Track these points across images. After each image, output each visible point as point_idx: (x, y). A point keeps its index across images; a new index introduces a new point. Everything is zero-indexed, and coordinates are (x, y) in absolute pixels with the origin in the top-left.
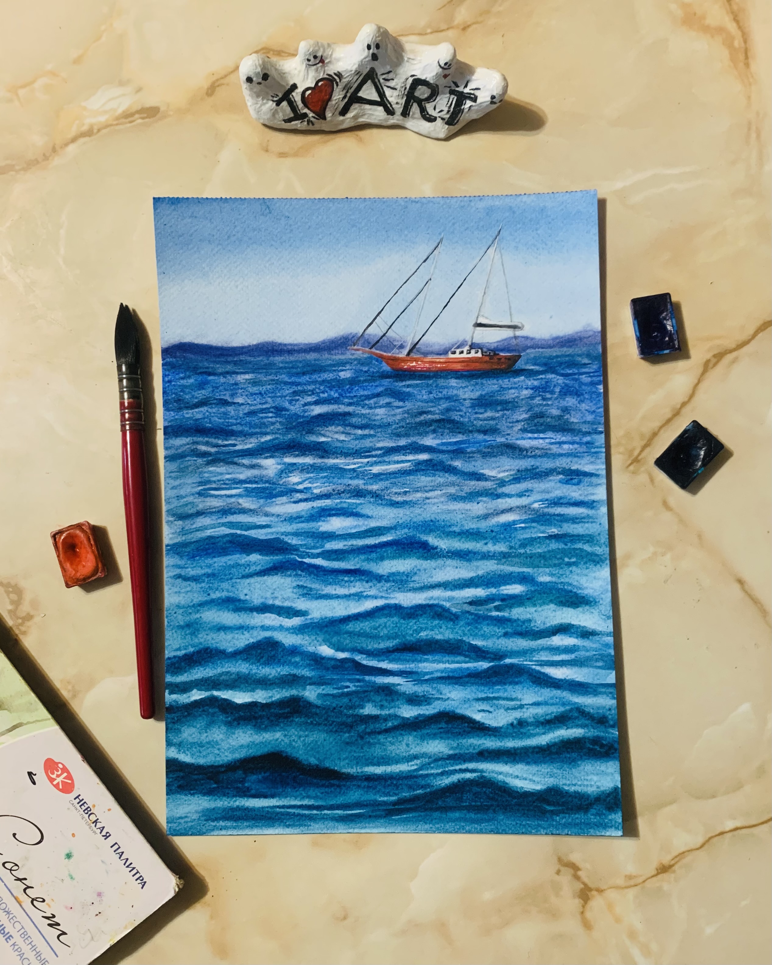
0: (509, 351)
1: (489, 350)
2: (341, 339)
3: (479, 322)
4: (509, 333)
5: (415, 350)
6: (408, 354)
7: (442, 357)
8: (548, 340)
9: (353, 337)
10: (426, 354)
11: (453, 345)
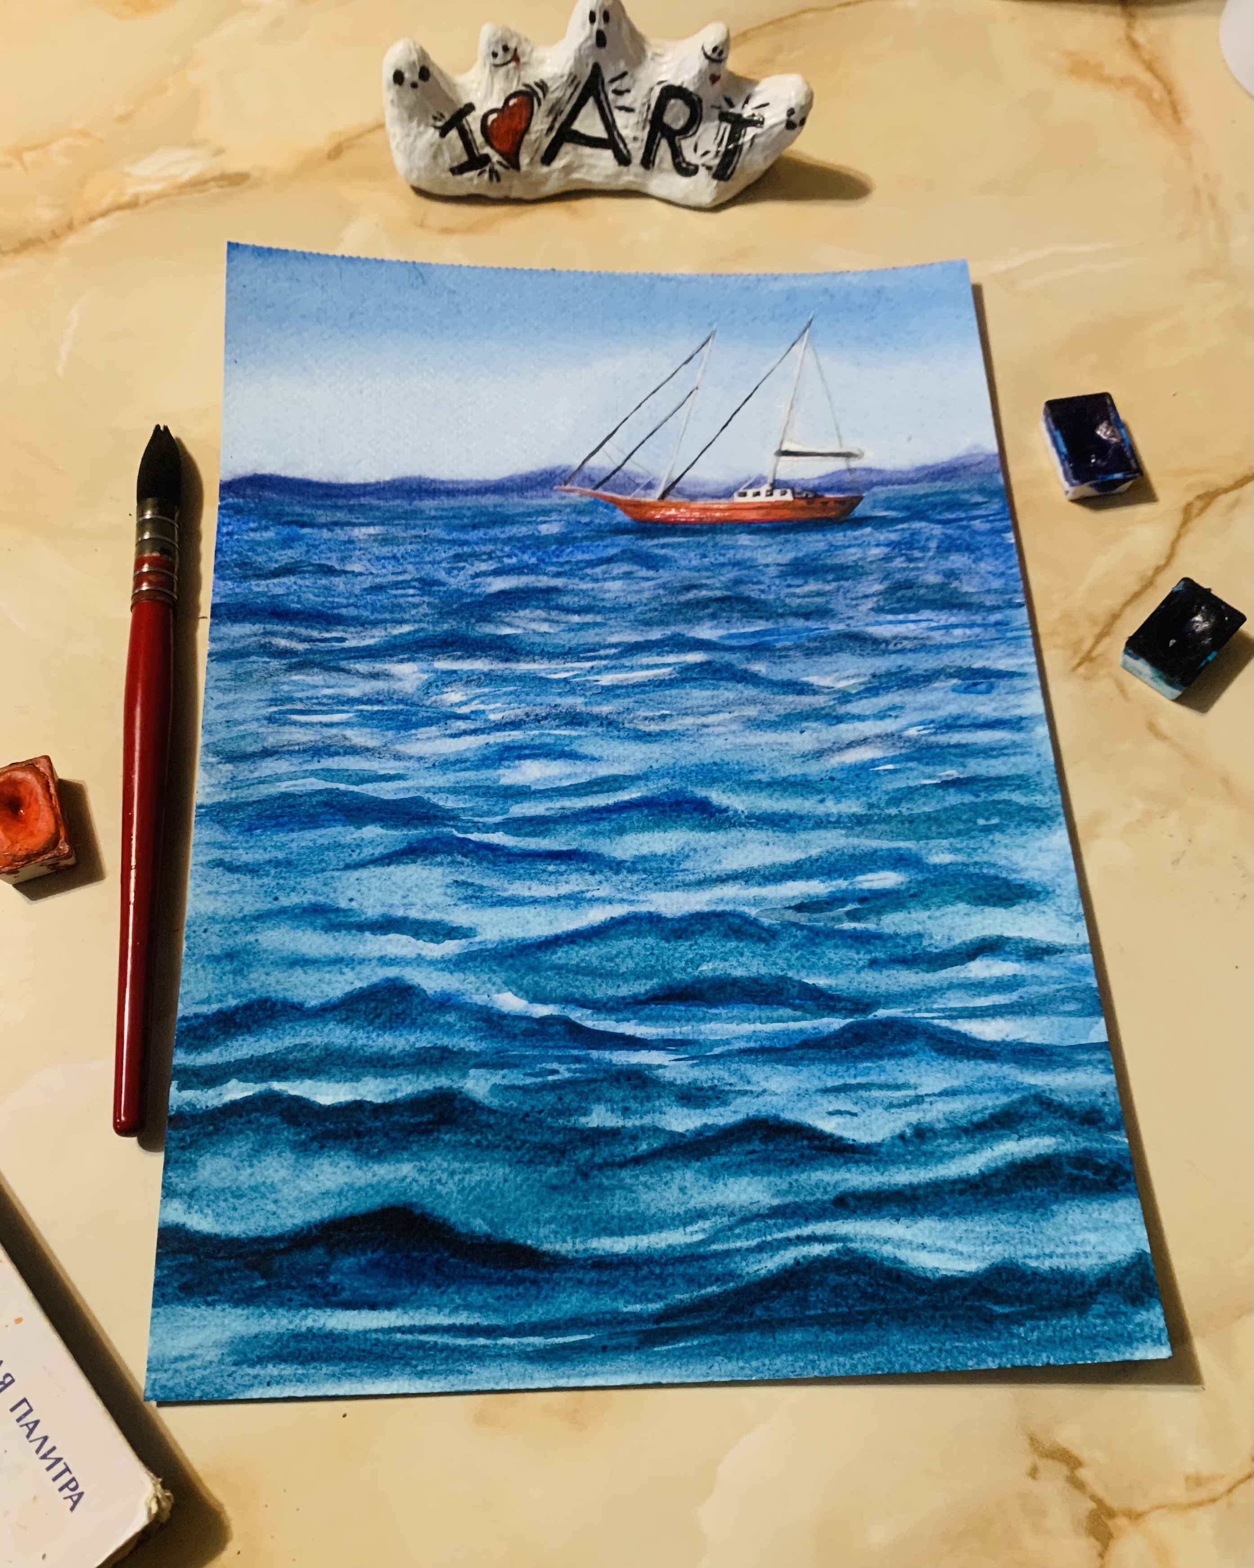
0: (841, 490)
1: (804, 490)
2: (541, 474)
3: (784, 448)
4: (839, 464)
5: (673, 491)
6: (663, 496)
7: (723, 501)
8: (909, 472)
9: (564, 471)
10: (693, 497)
11: (741, 484)
